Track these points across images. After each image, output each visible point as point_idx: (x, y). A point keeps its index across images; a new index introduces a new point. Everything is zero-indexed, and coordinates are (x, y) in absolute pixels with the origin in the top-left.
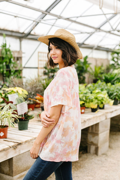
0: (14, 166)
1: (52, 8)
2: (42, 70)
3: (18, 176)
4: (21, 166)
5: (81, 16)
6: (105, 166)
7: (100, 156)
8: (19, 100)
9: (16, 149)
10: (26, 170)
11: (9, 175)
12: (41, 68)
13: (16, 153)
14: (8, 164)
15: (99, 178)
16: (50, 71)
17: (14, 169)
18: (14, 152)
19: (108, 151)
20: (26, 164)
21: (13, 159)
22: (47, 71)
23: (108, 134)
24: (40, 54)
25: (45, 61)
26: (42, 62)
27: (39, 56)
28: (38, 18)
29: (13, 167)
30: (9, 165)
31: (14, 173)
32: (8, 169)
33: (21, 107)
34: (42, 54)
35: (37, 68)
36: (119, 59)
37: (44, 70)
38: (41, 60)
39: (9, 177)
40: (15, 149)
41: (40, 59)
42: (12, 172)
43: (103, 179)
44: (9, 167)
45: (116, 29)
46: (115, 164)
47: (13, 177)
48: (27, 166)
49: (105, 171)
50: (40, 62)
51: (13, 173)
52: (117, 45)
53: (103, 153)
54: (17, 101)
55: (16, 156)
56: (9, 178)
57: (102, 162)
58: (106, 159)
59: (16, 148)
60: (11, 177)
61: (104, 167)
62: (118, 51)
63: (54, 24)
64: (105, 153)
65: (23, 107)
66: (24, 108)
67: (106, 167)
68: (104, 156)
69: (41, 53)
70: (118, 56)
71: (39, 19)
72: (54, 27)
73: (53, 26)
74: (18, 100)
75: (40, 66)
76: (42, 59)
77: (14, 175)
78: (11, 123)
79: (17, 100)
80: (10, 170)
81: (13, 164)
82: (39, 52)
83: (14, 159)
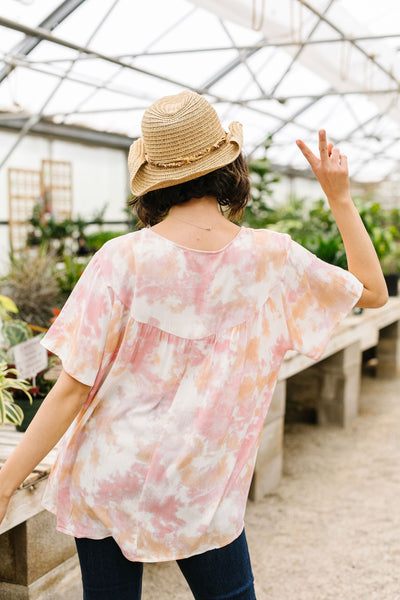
0: (28, 548)
1: (59, 22)
2: (24, 231)
3: (41, 581)
4: (50, 547)
5: (145, 54)
6: (283, 531)
7: (261, 502)
8: (11, 331)
9: (36, 493)
10: (63, 561)
11: (11, 580)
12: (21, 223)
13: (33, 505)
14: (7, 544)
15: (274, 570)
16: (48, 231)
17: (31, 561)
18: (29, 502)
19: (280, 485)
20: (62, 540)
21: (28, 525)
22: (38, 233)
23: (280, 431)
24: (14, 176)
25: (33, 198)
26: (22, 203)
27: (10, 183)
28: (13, 49)
29: (25, 552)
30: (13, 548)
31: (29, 572)
32: (8, 561)
33: (27, 355)
34: (21, 177)
35: (6, 223)
36: (264, 189)
37: (31, 228)
38: (18, 197)
39: (14, 586)
40: (30, 492)
41: (14, 191)
42: (25, 569)
43: (287, 571)
44: (13, 555)
45: (273, 93)
46: (311, 522)
47: (26, 586)
48: (67, 548)
49: (288, 546)
50: (15, 203)
51: (26, 575)
52: (258, 147)
53: (267, 491)
54: (6, 335)
55: (34, 517)
56: (12, 591)
57: (270, 519)
58: (280, 511)
59: (35, 488)
60: (20, 588)
61: (282, 534)
62: (262, 165)
63: (68, 71)
64: (273, 492)
65: (32, 355)
66: (35, 357)
67: (288, 535)
68: (272, 501)
69: (18, 171)
70: (263, 180)
71: (15, 53)
72: (66, 83)
73: (63, 78)
74: (8, 333)
75: (15, 217)
76: (22, 192)
77: (30, 578)
78: (7, 407)
79: (5, 331)
80: (14, 564)
81: (25, 542)
82: (10, 170)
83: (29, 528)
